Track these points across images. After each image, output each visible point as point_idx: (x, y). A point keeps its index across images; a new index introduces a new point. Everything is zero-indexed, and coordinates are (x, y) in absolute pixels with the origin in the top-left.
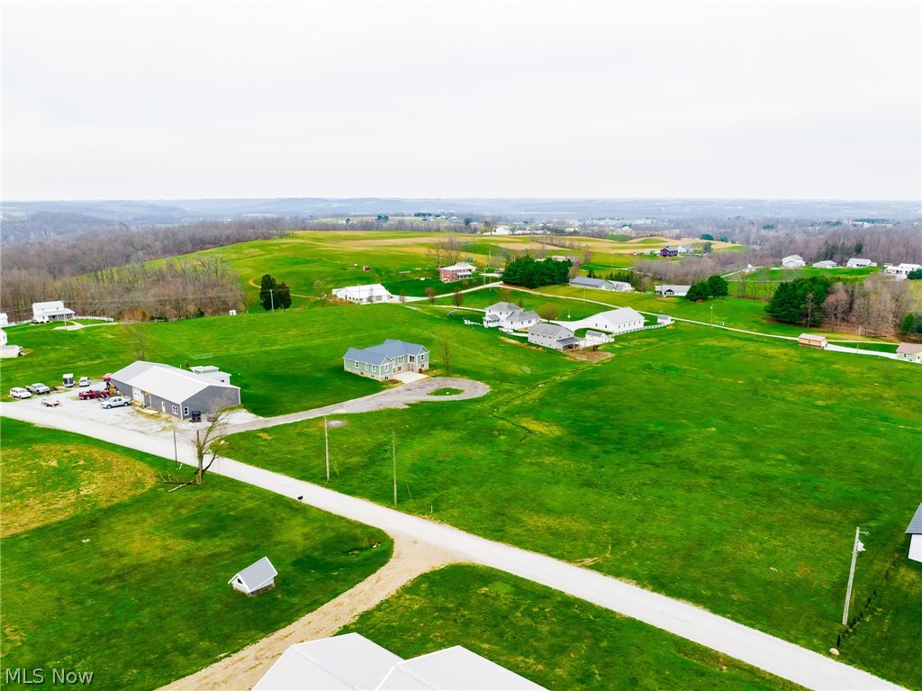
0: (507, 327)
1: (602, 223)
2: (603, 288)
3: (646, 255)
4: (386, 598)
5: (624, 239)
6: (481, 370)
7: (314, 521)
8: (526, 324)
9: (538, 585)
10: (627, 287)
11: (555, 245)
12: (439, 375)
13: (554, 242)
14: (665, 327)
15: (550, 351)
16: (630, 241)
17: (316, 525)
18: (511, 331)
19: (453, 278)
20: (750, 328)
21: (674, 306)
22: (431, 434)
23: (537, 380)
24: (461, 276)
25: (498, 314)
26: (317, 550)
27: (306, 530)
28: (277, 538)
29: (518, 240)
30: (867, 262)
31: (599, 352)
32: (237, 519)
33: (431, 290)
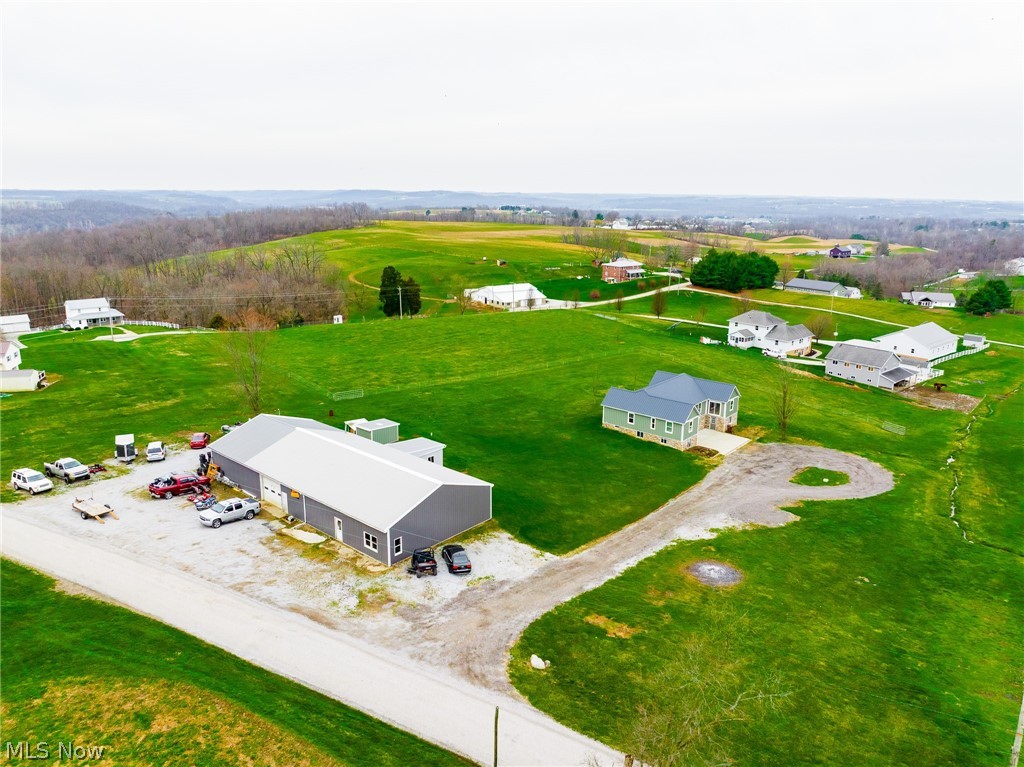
0: (775, 349)
2: (836, 294)
5: (764, 238)
8: (796, 346)
14: (982, 352)
18: (784, 356)
19: (621, 277)
23: (932, 450)
24: (632, 275)
25: (752, 329)
29: (648, 235)
31: (950, 394)
33: (597, 292)
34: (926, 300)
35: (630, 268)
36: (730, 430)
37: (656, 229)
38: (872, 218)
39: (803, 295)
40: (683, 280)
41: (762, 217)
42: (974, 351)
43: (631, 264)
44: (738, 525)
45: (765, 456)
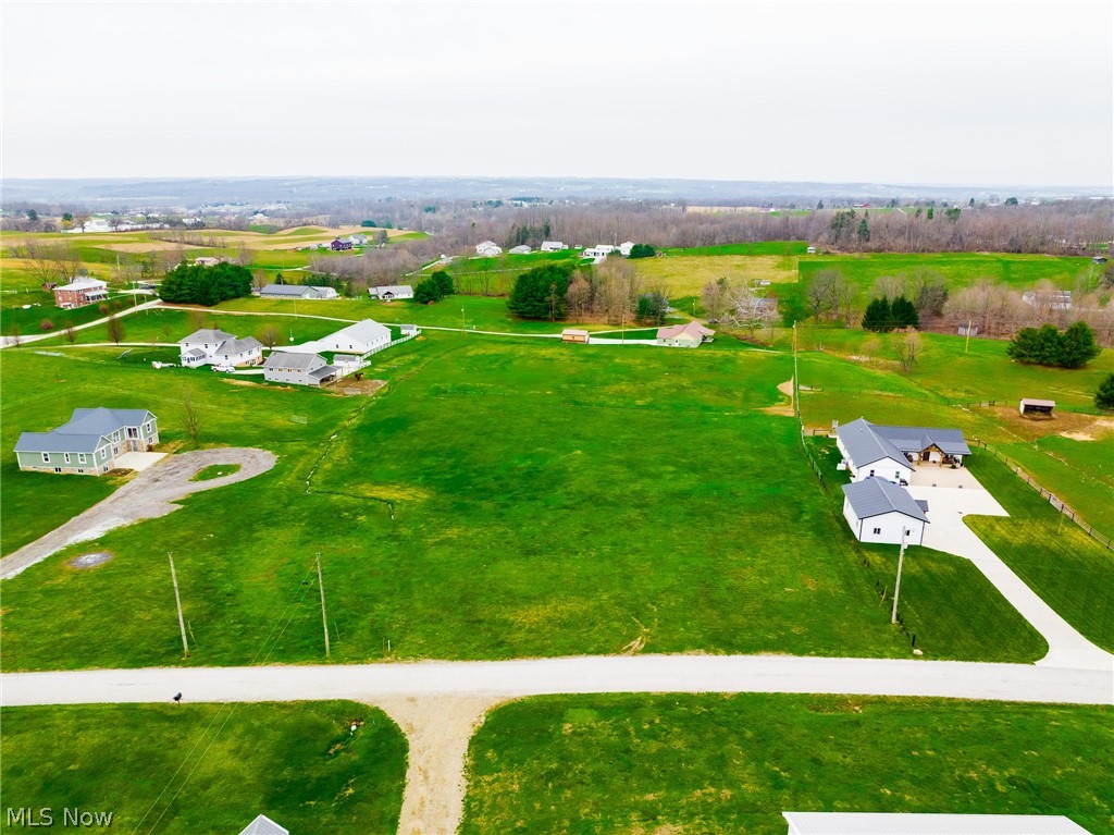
0: (224, 364)
1: (222, 209)
2: (307, 297)
3: (313, 250)
4: (463, 793)
5: (271, 230)
6: (237, 431)
7: (229, 726)
8: (247, 357)
9: (615, 695)
10: (331, 293)
11: (189, 243)
12: (184, 449)
13: (186, 240)
14: (413, 339)
15: (306, 390)
16: (281, 233)
17: (239, 729)
18: (231, 369)
19: (79, 302)
20: (503, 330)
21: (407, 312)
22: (258, 539)
23: (323, 432)
24: (93, 298)
25: (202, 348)
26: (281, 768)
27: (230, 744)
28: (193, 776)
29: (130, 239)
30: (559, 245)
31: (365, 381)
32: (93, 773)
33: (48, 321)
34: (388, 293)
35: (89, 290)
36: (150, 449)
37: (142, 229)
38: (389, 199)
39: (278, 301)
40: (153, 297)
41: (279, 202)
42: (407, 338)
43: (89, 285)
44: (127, 523)
45: (175, 464)
